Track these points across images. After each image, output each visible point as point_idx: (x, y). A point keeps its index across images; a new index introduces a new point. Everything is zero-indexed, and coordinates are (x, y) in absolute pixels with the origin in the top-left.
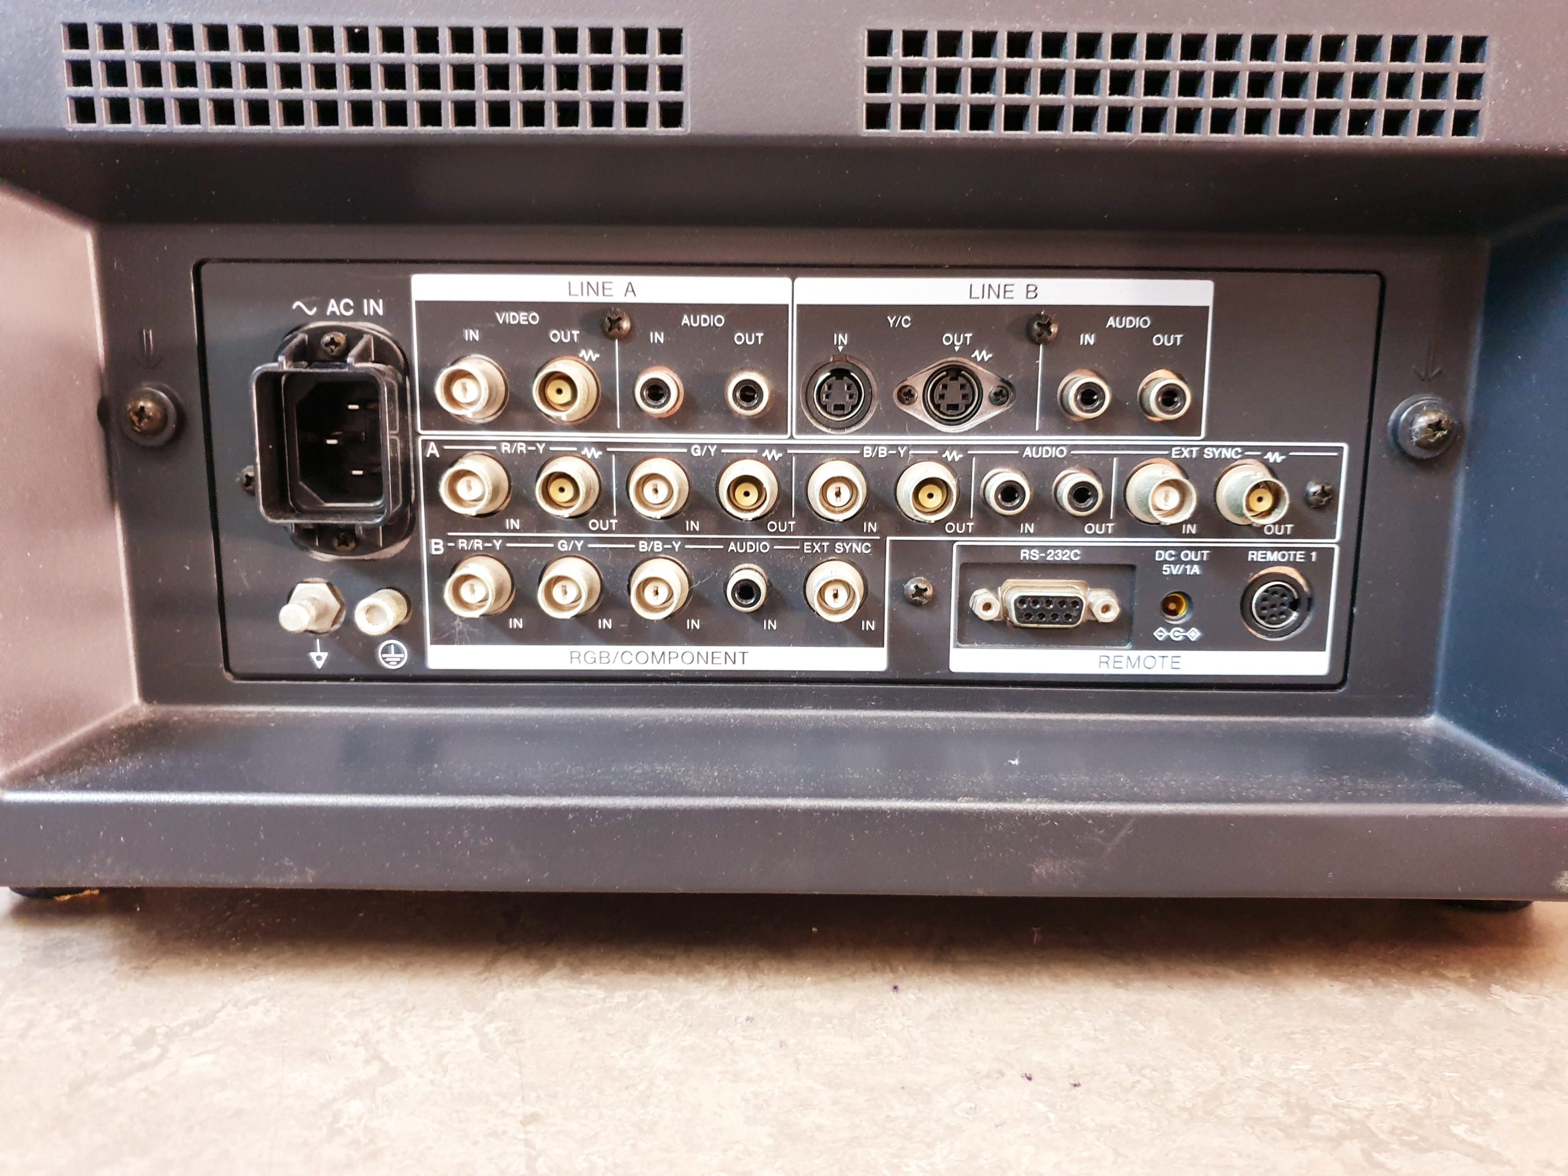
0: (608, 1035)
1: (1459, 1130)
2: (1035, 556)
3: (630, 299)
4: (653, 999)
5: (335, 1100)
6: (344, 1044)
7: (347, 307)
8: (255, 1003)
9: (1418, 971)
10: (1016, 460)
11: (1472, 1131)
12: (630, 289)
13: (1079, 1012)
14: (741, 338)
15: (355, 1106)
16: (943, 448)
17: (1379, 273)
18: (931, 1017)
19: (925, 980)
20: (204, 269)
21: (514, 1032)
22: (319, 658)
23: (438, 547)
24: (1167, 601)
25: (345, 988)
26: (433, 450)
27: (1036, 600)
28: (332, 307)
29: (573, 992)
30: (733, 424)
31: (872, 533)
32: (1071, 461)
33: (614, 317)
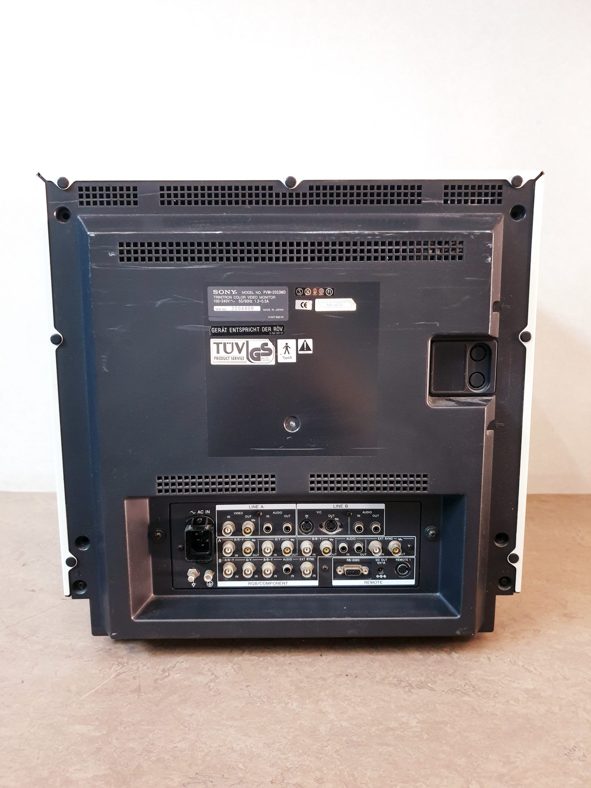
0: (260, 668)
1: (429, 685)
2: (350, 560)
3: (262, 509)
4: (268, 659)
5: (208, 683)
6: (206, 671)
7: (202, 512)
8: (183, 662)
9: (438, 649)
10: (345, 541)
11: (432, 685)
12: (262, 507)
13: (360, 661)
14: (286, 516)
15: (212, 684)
16: (329, 538)
17: (420, 502)
18: (329, 662)
19: (328, 653)
20: (172, 505)
21: (240, 667)
22: (194, 585)
23: (220, 561)
24: (379, 569)
25: (201, 658)
26: (220, 540)
27: (350, 570)
28: (199, 512)
29: (251, 658)
30: (284, 534)
31: (314, 556)
32: (357, 541)
33: (259, 513)
